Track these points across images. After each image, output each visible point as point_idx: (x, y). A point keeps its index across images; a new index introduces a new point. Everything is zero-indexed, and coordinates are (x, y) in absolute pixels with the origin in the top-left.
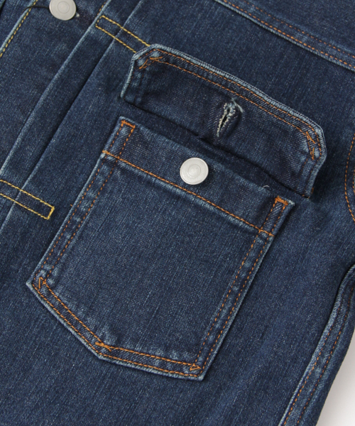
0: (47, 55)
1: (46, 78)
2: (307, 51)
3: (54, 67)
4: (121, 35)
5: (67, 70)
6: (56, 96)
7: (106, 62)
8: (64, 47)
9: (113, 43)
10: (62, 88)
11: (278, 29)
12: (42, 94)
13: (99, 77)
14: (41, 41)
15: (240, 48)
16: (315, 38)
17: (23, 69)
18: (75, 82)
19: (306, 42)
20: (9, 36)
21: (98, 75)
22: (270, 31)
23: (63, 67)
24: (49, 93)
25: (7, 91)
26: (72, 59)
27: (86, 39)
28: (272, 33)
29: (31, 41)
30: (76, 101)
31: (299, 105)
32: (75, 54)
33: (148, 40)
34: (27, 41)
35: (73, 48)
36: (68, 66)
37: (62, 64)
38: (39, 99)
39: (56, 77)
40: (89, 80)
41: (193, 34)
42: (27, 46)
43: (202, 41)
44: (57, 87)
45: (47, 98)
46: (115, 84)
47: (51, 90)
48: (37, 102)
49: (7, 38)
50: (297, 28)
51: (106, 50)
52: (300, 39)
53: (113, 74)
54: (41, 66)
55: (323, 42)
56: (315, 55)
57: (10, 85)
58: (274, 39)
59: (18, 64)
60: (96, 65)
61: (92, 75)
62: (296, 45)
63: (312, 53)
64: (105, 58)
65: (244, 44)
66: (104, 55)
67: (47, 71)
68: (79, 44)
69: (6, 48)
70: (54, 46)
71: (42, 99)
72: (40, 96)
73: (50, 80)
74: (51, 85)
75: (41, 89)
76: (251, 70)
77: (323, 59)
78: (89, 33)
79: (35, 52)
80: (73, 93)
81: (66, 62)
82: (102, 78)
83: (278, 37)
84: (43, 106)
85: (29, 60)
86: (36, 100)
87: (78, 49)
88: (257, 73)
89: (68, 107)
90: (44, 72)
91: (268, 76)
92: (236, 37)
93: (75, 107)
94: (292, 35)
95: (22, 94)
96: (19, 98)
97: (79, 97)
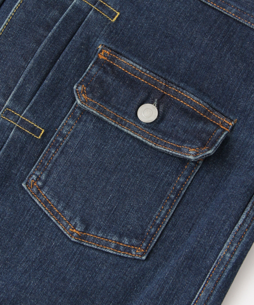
0: (44, 18)
1: (43, 36)
2: (234, 19)
3: (49, 28)
4: (98, 5)
5: (57, 30)
6: (49, 49)
7: (87, 25)
8: (57, 13)
9: (92, 11)
10: (54, 43)
11: (214, 3)
12: (39, 47)
13: (82, 36)
14: (40, 8)
15: (185, 14)
16: (241, 10)
17: (26, 29)
18: (64, 39)
19: (234, 13)
20: (17, 4)
21: (81, 34)
22: (208, 5)
23: (55, 28)
24: (45, 46)
25: (14, 44)
26: (62, 22)
27: (73, 7)
28: (209, 6)
29: (33, 9)
30: (64, 53)
31: (227, 56)
32: (64, 18)
33: (118, 8)
34: (30, 8)
35: (63, 14)
36: (58, 27)
37: (54, 25)
38: (37, 51)
39: (50, 35)
40: (74, 38)
41: (151, 4)
42: (30, 12)
43: (157, 8)
44: (50, 42)
45: (43, 50)
46: (93, 40)
47: (46, 44)
48: (35, 53)
49: (16, 6)
50: (228, 3)
51: (87, 16)
52: (230, 10)
53: (92, 32)
54: (39, 26)
55: (247, 14)
56: (241, 23)
57: (17, 39)
58: (211, 10)
59: (23, 25)
60: (79, 27)
61: (76, 34)
62: (227, 15)
63: (238, 22)
64: (86, 22)
65: (188, 12)
66: (86, 20)
67: (43, 31)
68: (67, 11)
69: (15, 13)
70: (49, 12)
71: (39, 50)
72: (38, 48)
73: (46, 37)
74: (46, 40)
75: (39, 43)
76: (192, 29)
77: (246, 26)
78: (75, 3)
79: (35, 16)
80: (62, 47)
81: (57, 24)
82: (84, 38)
83: (213, 8)
84: (39, 55)
85: (31, 22)
86: (34, 51)
87: (67, 15)
88: (196, 31)
89: (58, 58)
90: (41, 31)
91: (205, 34)
92: (182, 7)
93: (63, 58)
94: (224, 8)
95: (25, 47)
96: (22, 49)
97: (67, 50)
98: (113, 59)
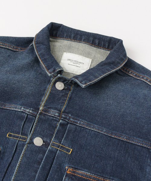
0: (36, 159)
1: (37, 168)
2: (127, 142)
3: (39, 163)
4: (61, 147)
5: (44, 164)
6: (42, 174)
7: (57, 158)
8: (41, 155)
9: (58, 151)
10: (44, 170)
11: (115, 136)
12: (36, 174)
13: (57, 164)
14: (33, 155)
15: (103, 143)
16: (129, 137)
17: (28, 166)
18: (48, 167)
19: (126, 139)
20: (21, 155)
21: (56, 163)
22: (112, 137)
23: (42, 162)
24: (39, 172)
25: (24, 175)
26: (45, 159)
27: (49, 151)
28: (113, 137)
29: (30, 156)
30: (50, 174)
31: (129, 159)
32: (46, 157)
33: (70, 147)
34: (28, 156)
35: (45, 155)
36: (44, 162)
37: (42, 161)
38: (36, 176)
39: (41, 166)
40: (53, 166)
41: (86, 142)
42: (28, 158)
43: (89, 144)
44: (42, 170)
45: (39, 175)
46: (62, 165)
47: (40, 172)
48: (35, 178)
49: (21, 156)
50: (121, 135)
51: (56, 154)
52: (123, 138)
53: (61, 161)
54: (34, 163)
55: (132, 138)
56: (130, 143)
57: (25, 172)
58: (114, 139)
59: (26, 164)
60: (54, 160)
61: (53, 164)
62: (122, 140)
63: (129, 142)
64: (57, 156)
65: (104, 142)
66: (56, 156)
67: (37, 165)
68: (46, 153)
69: (21, 160)
70: (38, 155)
71: (37, 175)
72: (36, 175)
73: (39, 168)
74: (39, 170)
75: (36, 172)
76: (108, 150)
77: (133, 144)
78: (49, 149)
79: (31, 159)
80: (48, 171)
81: (43, 160)
82: (58, 165)
83: (115, 138)
84: (38, 178)
85: (30, 162)
86: (35, 176)
87: (47, 155)
88: (111, 150)
89: (47, 177)
90: (36, 166)
91: (115, 151)
92: (101, 140)
93: (50, 177)
94: (120, 137)
95: (30, 175)
96: (28, 177)
97: (50, 172)
98: (74, 172)
